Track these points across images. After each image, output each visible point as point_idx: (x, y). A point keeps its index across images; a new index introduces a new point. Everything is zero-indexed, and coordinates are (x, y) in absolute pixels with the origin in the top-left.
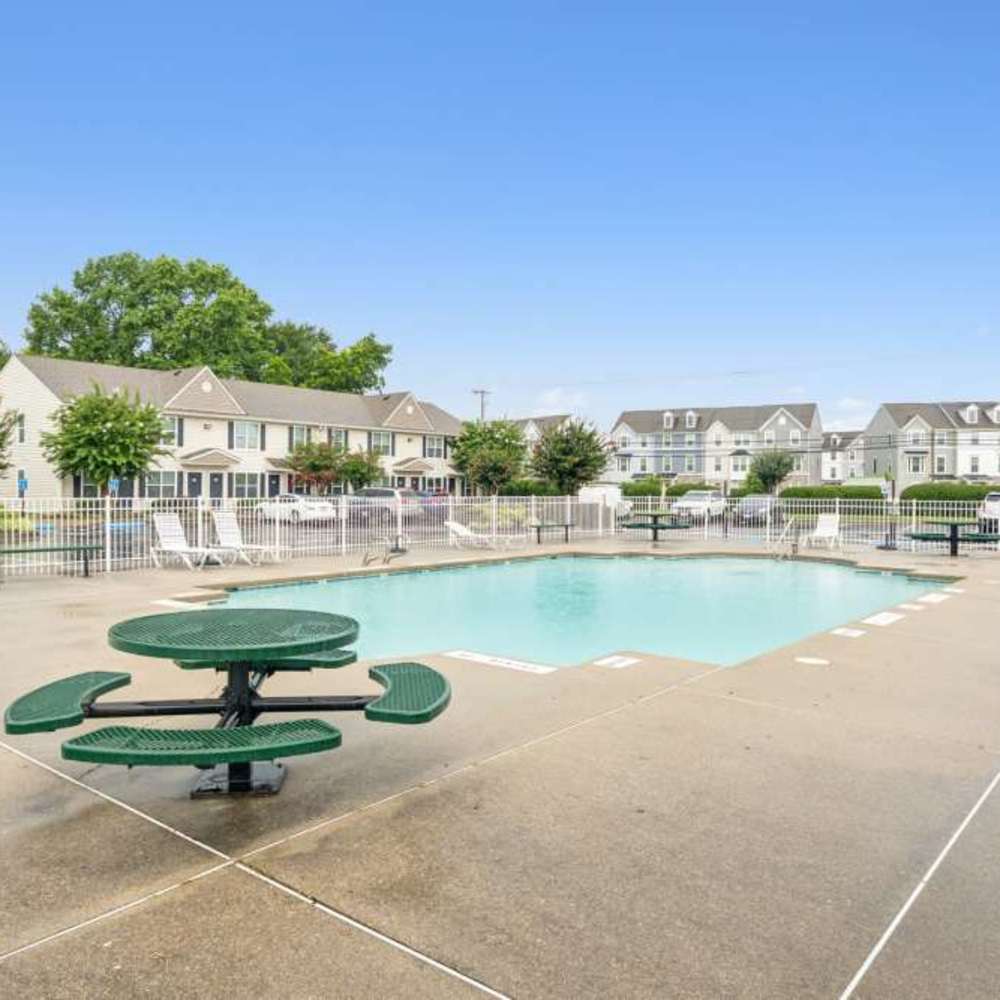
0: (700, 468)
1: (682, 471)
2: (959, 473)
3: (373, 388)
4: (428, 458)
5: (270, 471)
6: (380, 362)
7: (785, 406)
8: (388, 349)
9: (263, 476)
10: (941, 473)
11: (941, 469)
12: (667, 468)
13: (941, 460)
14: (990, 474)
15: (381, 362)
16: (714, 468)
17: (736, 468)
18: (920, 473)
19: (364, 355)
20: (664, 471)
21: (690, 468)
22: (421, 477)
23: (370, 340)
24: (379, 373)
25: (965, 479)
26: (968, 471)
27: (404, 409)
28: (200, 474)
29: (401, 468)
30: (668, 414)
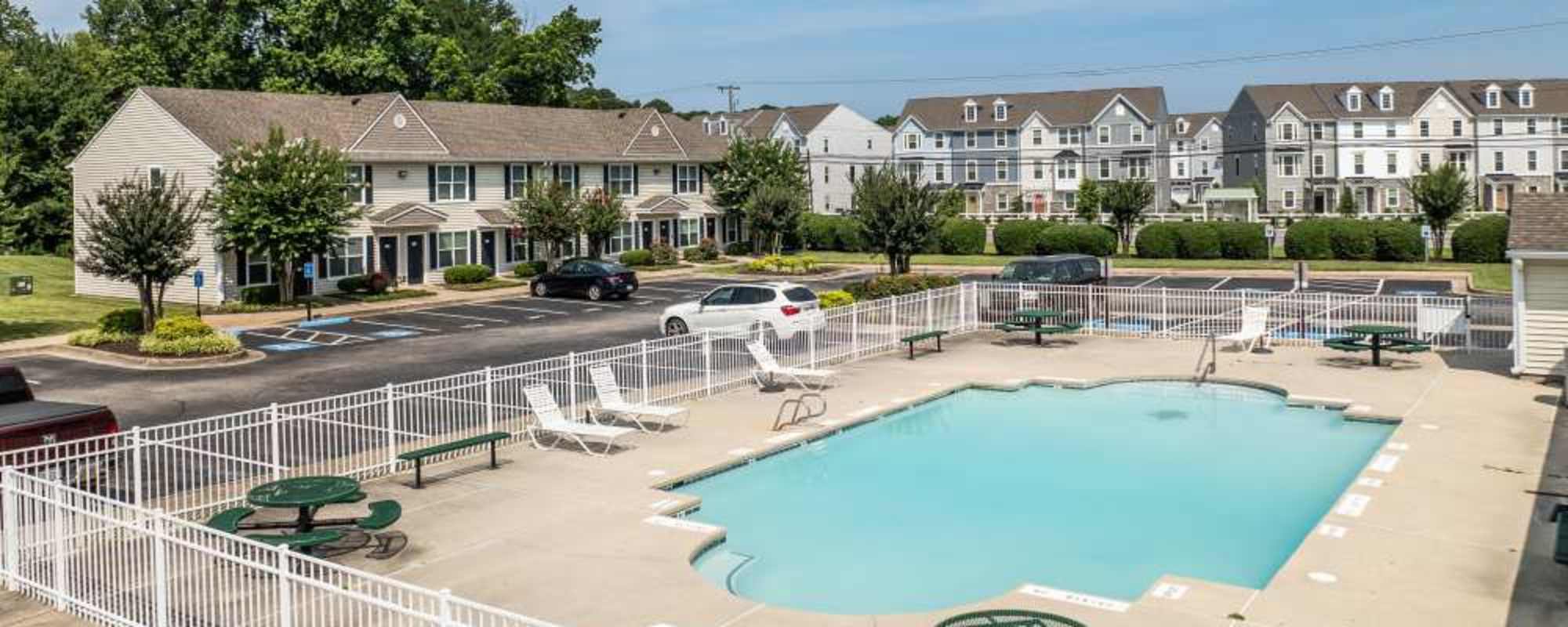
0: (1015, 176)
1: (992, 179)
2: (1342, 176)
3: (579, 80)
4: (679, 194)
5: (481, 228)
6: (585, 46)
7: (1123, 91)
8: (595, 25)
9: (473, 233)
10: (1319, 176)
11: (1319, 170)
12: (972, 175)
13: (1319, 159)
14: (1377, 177)
15: (587, 44)
16: (1033, 174)
17: (1062, 174)
18: (1294, 176)
19: (563, 34)
20: (967, 180)
21: (1002, 175)
22: (671, 220)
23: (569, 14)
24: (584, 59)
25: (1348, 184)
26: (1352, 173)
27: (648, 130)
28: (395, 239)
29: (648, 211)
30: (970, 103)
